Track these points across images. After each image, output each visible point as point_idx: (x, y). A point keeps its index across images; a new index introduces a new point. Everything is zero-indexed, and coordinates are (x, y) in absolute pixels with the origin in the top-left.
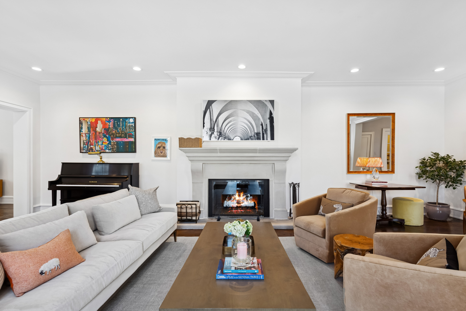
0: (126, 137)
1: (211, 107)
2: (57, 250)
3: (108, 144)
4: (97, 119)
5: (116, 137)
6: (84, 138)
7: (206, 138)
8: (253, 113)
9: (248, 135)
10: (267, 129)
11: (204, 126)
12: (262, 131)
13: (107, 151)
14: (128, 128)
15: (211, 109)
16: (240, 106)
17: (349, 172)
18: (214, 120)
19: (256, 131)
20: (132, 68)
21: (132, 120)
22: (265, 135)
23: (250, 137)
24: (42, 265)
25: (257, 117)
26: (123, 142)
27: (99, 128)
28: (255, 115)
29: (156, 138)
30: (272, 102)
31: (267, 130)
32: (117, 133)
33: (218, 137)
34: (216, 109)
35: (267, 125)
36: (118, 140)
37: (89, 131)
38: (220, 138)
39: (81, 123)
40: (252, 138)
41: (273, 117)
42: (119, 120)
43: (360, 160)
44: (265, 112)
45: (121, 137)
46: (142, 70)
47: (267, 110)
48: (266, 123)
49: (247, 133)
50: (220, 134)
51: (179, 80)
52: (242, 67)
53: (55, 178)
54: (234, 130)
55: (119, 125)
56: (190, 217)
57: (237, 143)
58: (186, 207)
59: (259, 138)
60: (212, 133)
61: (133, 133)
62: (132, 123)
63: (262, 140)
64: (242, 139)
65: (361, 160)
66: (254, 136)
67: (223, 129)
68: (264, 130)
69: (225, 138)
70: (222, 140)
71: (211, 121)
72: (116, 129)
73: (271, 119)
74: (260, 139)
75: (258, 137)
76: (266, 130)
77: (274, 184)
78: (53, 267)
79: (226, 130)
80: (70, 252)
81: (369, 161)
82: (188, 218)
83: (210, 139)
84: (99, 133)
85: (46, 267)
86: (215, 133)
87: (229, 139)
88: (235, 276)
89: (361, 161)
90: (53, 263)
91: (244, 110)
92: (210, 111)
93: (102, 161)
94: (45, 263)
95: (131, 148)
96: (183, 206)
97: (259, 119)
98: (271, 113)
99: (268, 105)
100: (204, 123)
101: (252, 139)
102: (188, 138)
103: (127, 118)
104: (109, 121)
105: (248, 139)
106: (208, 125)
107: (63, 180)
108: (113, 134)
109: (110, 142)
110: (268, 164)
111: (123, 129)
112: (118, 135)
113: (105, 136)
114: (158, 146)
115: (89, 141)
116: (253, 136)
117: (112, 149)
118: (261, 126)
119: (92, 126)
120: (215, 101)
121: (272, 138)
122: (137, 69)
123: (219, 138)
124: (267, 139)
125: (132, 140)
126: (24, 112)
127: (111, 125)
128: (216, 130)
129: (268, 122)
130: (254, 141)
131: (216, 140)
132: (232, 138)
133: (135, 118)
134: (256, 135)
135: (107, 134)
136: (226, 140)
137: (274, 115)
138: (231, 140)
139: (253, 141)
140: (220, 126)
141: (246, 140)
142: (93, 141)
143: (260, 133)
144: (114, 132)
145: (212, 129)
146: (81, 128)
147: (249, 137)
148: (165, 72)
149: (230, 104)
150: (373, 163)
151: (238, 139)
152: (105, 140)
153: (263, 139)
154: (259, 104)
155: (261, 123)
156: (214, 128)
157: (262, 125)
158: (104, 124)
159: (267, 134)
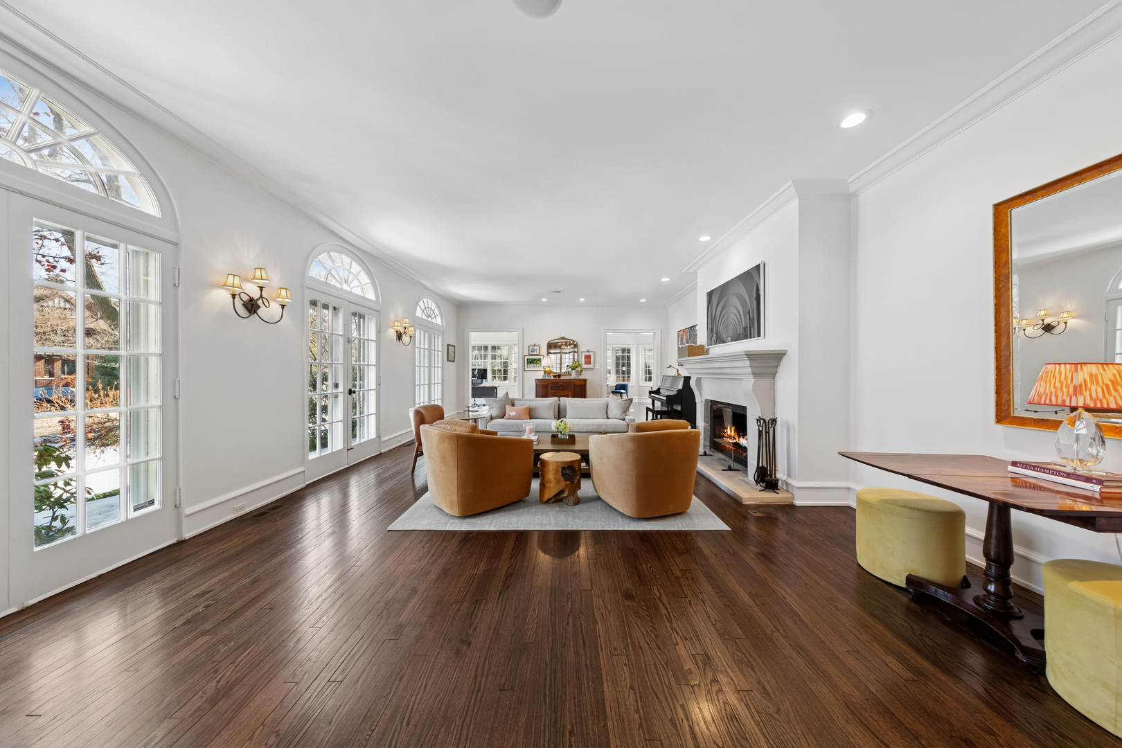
4: (684, 330)
8: (741, 296)
9: (738, 332)
10: (754, 318)
15: (712, 302)
16: (731, 291)
17: (1004, 416)
18: (714, 317)
19: (744, 326)
22: (752, 330)
23: (738, 336)
25: (745, 300)
28: (742, 299)
30: (758, 268)
31: (754, 321)
35: (754, 311)
38: (717, 341)
41: (760, 295)
49: (738, 328)
50: (717, 336)
57: (728, 347)
59: (746, 336)
64: (732, 340)
66: (743, 333)
68: (751, 321)
69: (721, 341)
70: (718, 344)
71: (711, 320)
73: (758, 298)
79: (721, 330)
86: (714, 335)
91: (733, 294)
92: (711, 306)
97: (747, 303)
98: (757, 289)
99: (754, 276)
100: (708, 324)
105: (737, 339)
106: (710, 327)
118: (748, 316)
121: (759, 333)
124: (754, 336)
127: (688, 336)
128: (714, 332)
129: (755, 305)
130: (742, 341)
132: (726, 341)
137: (761, 291)
140: (717, 324)
141: (735, 341)
143: (748, 327)
149: (723, 291)
153: (750, 337)
156: (713, 328)
157: (749, 312)
159: (754, 327)
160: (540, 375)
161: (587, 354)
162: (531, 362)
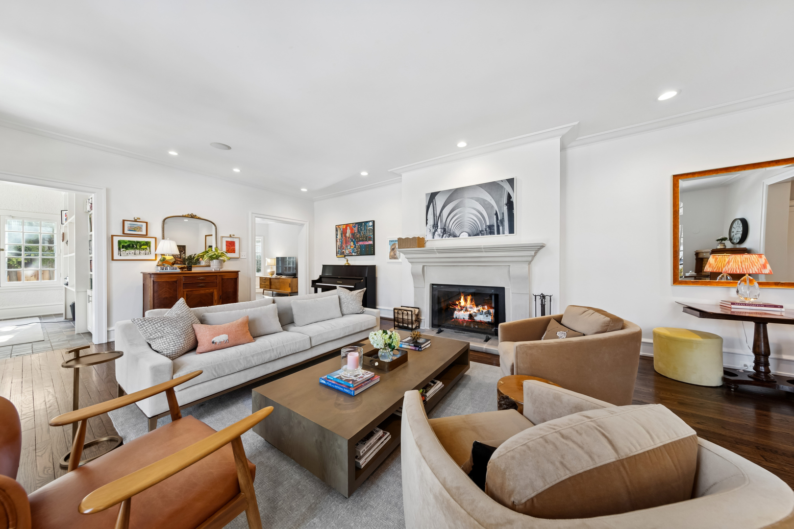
0: (366, 241)
1: (434, 200)
2: (229, 329)
3: (354, 247)
4: (347, 225)
5: (360, 241)
6: (339, 243)
7: (429, 237)
8: (484, 201)
9: (478, 230)
10: (503, 219)
11: (427, 224)
12: (497, 223)
13: (354, 254)
14: (368, 231)
15: (434, 202)
16: (467, 195)
17: (676, 281)
18: (438, 215)
19: (488, 224)
20: (360, 174)
21: (371, 224)
22: (501, 228)
23: (481, 232)
24: (215, 337)
25: (490, 204)
26: (364, 245)
27: (348, 234)
28: (486, 203)
29: (391, 240)
30: (511, 181)
31: (504, 221)
32: (360, 237)
33: (441, 234)
34: (439, 201)
35: (503, 213)
36: (361, 243)
37: (342, 237)
38: (445, 235)
39: (337, 230)
40: (482, 232)
41: (512, 202)
42: (362, 225)
43: (714, 260)
44: (501, 197)
45: (363, 240)
46: (369, 174)
47: (504, 193)
48: (502, 212)
49: (477, 227)
50: (445, 231)
51: (404, 176)
52: (462, 144)
53: (316, 278)
54: (460, 225)
55: (361, 229)
56: (406, 324)
57: (464, 241)
58: (403, 313)
59: (492, 233)
60: (436, 230)
61: (372, 236)
62: (371, 226)
63: (496, 235)
64: (470, 235)
65: (716, 259)
66: (486, 230)
67: (447, 225)
68: (499, 221)
69: (450, 235)
70: (447, 238)
71: (434, 217)
72: (360, 233)
73: (510, 205)
74: (494, 234)
75: (490, 230)
76: (502, 221)
77: (511, 294)
78: (223, 341)
79: (451, 226)
80: (239, 332)
81: (728, 262)
82: (404, 325)
83: (433, 238)
84: (348, 238)
85: (217, 339)
86: (439, 230)
87: (455, 236)
88: (332, 384)
89: (716, 261)
90: (223, 338)
91: (472, 198)
92: (433, 205)
93: (348, 263)
94: (217, 336)
95: (370, 251)
96: (400, 312)
97: (493, 206)
98: (509, 197)
99: (505, 187)
100: (427, 220)
101: (483, 235)
102: (406, 238)
103: (367, 222)
104: (355, 227)
105: (477, 235)
106: (431, 222)
107: (323, 279)
108: (357, 238)
109: (356, 246)
110: (503, 267)
111: (364, 232)
112: (361, 239)
113: (352, 241)
114: (392, 247)
115: (342, 246)
116: (484, 230)
117: (357, 252)
118: (495, 216)
119: (344, 232)
120: (439, 192)
121: (511, 231)
122: (364, 174)
123: (443, 236)
124: (503, 233)
125: (371, 242)
126: (302, 225)
127: (356, 230)
128: (439, 227)
129: (505, 209)
130: (486, 236)
131: (440, 238)
132: (458, 235)
133: (374, 222)
134: (488, 229)
135: (354, 238)
136: (451, 238)
137: (514, 199)
138: (456, 237)
139: (484, 236)
140: (444, 221)
141: (475, 236)
142: (344, 246)
143: (494, 226)
144: (358, 236)
145: (435, 226)
146: (337, 235)
147: (479, 231)
148: (389, 171)
149: (455, 194)
150: (737, 266)
151: (465, 235)
152: (352, 244)
153: (498, 233)
154: (492, 187)
155: (495, 212)
156: (437, 224)
157: (496, 214)
158: (351, 229)
159: (503, 226)
160: (152, 267)
161: (230, 240)
162: (126, 246)
